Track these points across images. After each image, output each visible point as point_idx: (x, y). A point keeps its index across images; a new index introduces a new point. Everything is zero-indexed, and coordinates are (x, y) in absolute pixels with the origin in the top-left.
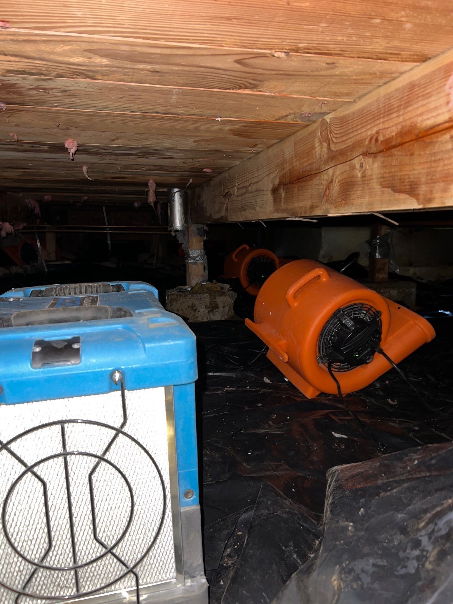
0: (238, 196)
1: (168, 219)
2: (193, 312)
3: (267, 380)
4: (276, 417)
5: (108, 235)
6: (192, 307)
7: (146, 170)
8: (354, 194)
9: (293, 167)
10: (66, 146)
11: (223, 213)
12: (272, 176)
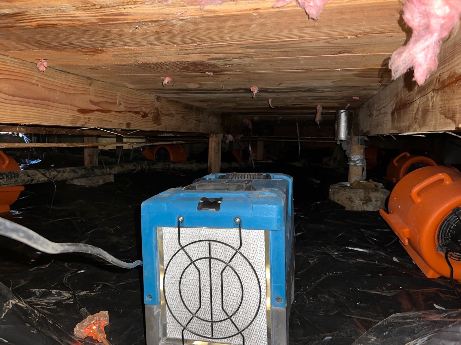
0: (376, 116)
1: (335, 132)
2: (350, 203)
3: (395, 260)
4: (390, 285)
5: (299, 143)
6: (350, 199)
7: (311, 99)
8: (428, 118)
9: (402, 97)
10: (251, 90)
11: (368, 129)
12: (392, 103)
